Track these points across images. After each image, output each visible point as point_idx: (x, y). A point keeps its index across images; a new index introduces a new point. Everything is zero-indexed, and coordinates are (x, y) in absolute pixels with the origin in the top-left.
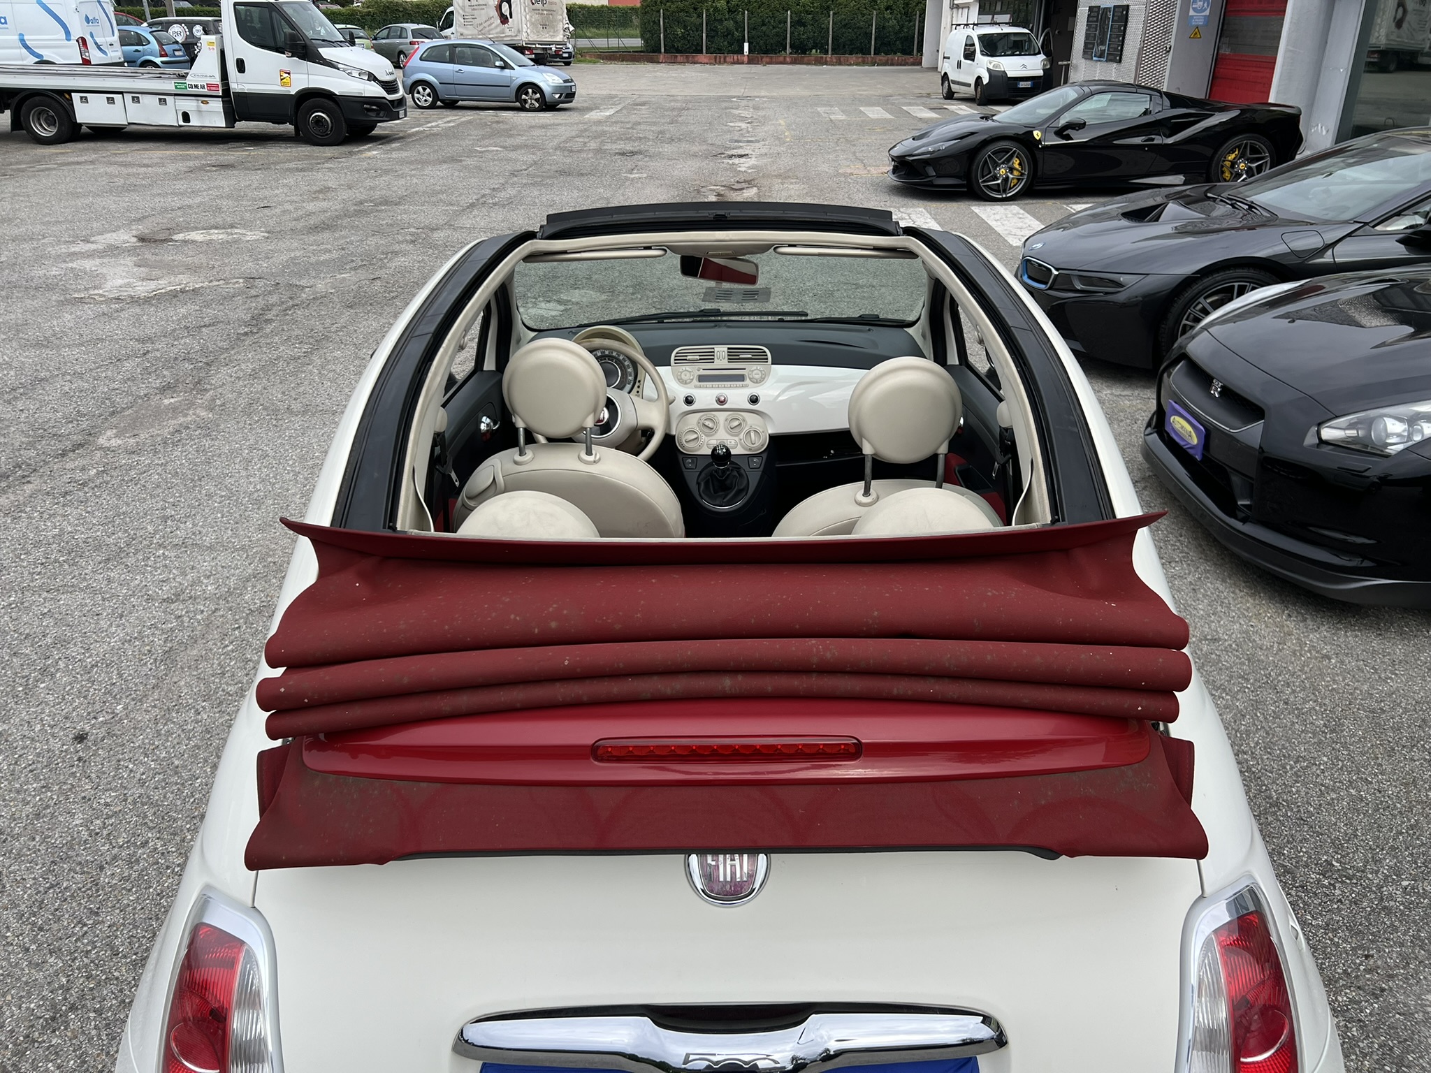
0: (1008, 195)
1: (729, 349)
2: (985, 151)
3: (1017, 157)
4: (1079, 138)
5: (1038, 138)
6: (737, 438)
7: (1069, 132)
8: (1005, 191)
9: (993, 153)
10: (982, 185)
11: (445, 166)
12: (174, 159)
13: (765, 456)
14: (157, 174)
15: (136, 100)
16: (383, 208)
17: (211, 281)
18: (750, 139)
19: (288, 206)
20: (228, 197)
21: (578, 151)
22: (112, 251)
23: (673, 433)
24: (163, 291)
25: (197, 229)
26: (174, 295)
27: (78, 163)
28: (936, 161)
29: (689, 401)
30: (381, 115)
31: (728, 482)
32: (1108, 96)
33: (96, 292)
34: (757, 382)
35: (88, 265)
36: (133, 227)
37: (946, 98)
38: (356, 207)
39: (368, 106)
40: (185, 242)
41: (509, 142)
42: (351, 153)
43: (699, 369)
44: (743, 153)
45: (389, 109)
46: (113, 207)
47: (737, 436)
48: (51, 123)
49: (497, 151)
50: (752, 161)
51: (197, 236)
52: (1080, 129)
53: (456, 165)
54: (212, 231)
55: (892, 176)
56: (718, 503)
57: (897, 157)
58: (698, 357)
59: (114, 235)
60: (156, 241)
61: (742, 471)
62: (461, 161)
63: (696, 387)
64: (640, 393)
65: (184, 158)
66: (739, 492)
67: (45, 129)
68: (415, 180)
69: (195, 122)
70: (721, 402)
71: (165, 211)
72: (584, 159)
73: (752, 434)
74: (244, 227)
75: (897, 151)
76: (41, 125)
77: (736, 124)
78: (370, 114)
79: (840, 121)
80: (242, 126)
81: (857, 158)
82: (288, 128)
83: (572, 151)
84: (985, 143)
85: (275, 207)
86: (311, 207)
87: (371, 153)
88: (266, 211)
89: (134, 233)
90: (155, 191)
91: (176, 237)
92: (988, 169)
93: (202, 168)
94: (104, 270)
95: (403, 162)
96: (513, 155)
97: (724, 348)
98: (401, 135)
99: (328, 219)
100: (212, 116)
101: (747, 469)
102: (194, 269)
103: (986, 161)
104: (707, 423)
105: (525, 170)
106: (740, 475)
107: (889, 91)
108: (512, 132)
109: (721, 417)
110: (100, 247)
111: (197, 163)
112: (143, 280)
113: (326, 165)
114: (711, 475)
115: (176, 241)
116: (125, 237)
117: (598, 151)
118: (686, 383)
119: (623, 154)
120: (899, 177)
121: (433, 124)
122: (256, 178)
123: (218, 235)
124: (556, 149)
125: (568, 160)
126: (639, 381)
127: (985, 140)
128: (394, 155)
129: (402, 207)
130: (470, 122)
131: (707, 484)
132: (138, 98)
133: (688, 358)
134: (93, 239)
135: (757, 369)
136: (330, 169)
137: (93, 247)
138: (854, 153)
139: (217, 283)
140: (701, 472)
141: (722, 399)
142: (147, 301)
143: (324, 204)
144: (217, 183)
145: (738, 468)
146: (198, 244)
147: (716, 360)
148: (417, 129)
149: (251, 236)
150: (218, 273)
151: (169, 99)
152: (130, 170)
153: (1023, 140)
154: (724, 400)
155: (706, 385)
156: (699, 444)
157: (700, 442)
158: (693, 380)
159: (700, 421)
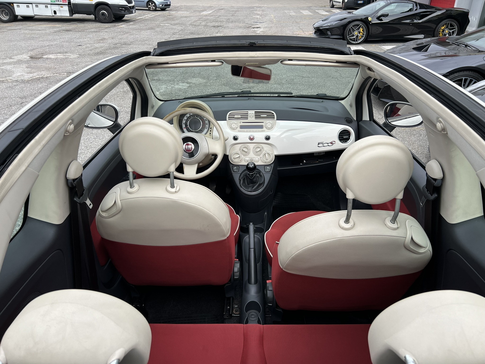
0: (358, 42)
1: (255, 112)
2: (349, 25)
3: (362, 28)
4: (385, 20)
5: (370, 20)
6: (259, 157)
7: (382, 18)
8: (357, 41)
9: (353, 26)
10: (348, 38)
11: (149, 31)
12: (50, 28)
13: (273, 165)
14: (42, 33)
15: (37, 6)
16: (124, 46)
17: (54, 74)
18: (261, 22)
19: (88, 45)
20: (67, 42)
21: (198, 26)
22: (19, 62)
23: (228, 154)
24: (35, 78)
25: (53, 53)
26: (39, 79)
27: (15, 29)
28: (330, 29)
29: (235, 138)
30: (126, 12)
31: (255, 180)
32: (396, 4)
33: (9, 78)
34: (269, 129)
35: (9, 67)
36: (29, 53)
37: (331, 7)
38: (114, 46)
39: (121, 8)
40: (47, 58)
41: (173, 22)
42: (115, 26)
43: (240, 122)
44: (258, 27)
45: (129, 10)
46: (23, 45)
47: (259, 156)
48: (7, 15)
49: (168, 25)
50: (261, 30)
51: (52, 56)
52: (386, 17)
53: (152, 30)
54: (58, 54)
55: (314, 35)
56: (249, 190)
57: (316, 28)
58: (240, 116)
59: (21, 56)
60: (36, 58)
61: (262, 174)
62: (155, 29)
63: (239, 131)
64: (211, 134)
65: (53, 28)
66: (260, 185)
67: (5, 17)
68: (137, 36)
69: (58, 14)
70: (251, 139)
71: (42, 47)
72: (200, 29)
73: (267, 155)
74: (71, 53)
75: (316, 25)
76: (3, 16)
77: (256, 16)
78: (122, 11)
79: (293, 15)
80: (76, 16)
81: (300, 29)
82: (92, 17)
83: (196, 26)
84: (350, 22)
85: (84, 45)
86: (97, 45)
87: (122, 26)
88: (80, 47)
89: (29, 55)
90: (41, 39)
91: (44, 57)
92: (351, 32)
93: (59, 31)
94: (14, 70)
95: (134, 29)
96: (174, 27)
97: (253, 112)
98: (134, 19)
99: (103, 50)
100: (64, 12)
101: (264, 172)
102: (48, 69)
103: (350, 29)
104: (244, 149)
105: (178, 32)
106: (260, 176)
107: (311, 5)
108: (174, 19)
109: (251, 146)
110: (15, 60)
111: (58, 29)
112: (28, 73)
113: (105, 30)
114: (246, 175)
115: (44, 58)
116: (25, 57)
117: (205, 26)
118: (234, 129)
119: (214, 27)
120: (317, 35)
121: (146, 16)
122: (78, 35)
123: (60, 56)
124: (190, 25)
125: (194, 29)
126: (211, 128)
127: (350, 21)
128: (131, 27)
129: (131, 46)
130: (159, 15)
131: (244, 180)
132: (38, 5)
133: (235, 117)
134: (13, 57)
135: (269, 123)
136: (106, 32)
137: (12, 60)
138: (299, 27)
139: (56, 75)
140: (241, 174)
141: (252, 137)
142: (28, 81)
143: (102, 45)
144: (64, 37)
145: (259, 172)
146: (52, 59)
147: (249, 118)
148: (140, 17)
149: (72, 56)
150: (57, 70)
151: (49, 6)
152: (33, 32)
153: (365, 21)
154: (253, 138)
155: (244, 130)
156: (241, 160)
157: (241, 159)
158: (237, 128)
159: (241, 148)
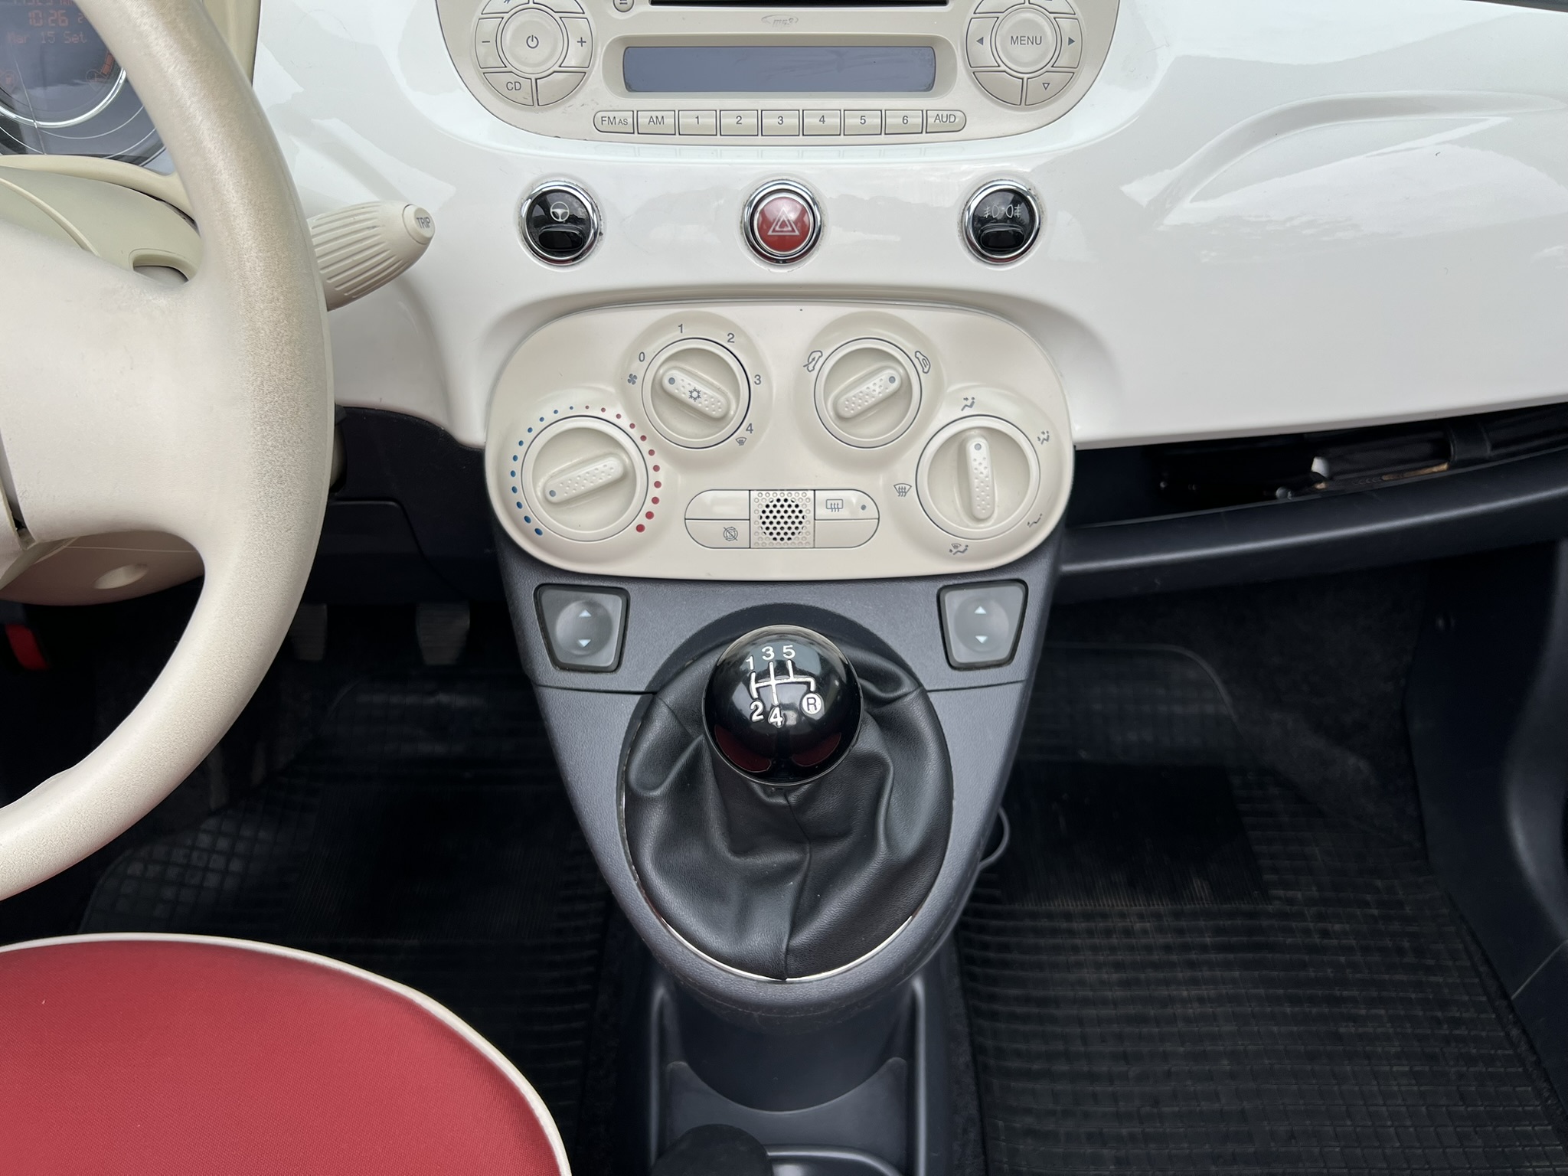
6: (878, 483)
13: (1038, 577)
29: (557, 230)
34: (1022, 100)
47: (879, 464)
63: (608, 128)
70: (778, 238)
73: (979, 456)
104: (684, 383)
109: (781, 338)
118: (536, 102)
131: (687, 786)
135: (1026, 4)
154: (800, 221)
155: (677, 114)
156: (641, 519)
157: (649, 506)
158: (582, 73)
159: (638, 368)
